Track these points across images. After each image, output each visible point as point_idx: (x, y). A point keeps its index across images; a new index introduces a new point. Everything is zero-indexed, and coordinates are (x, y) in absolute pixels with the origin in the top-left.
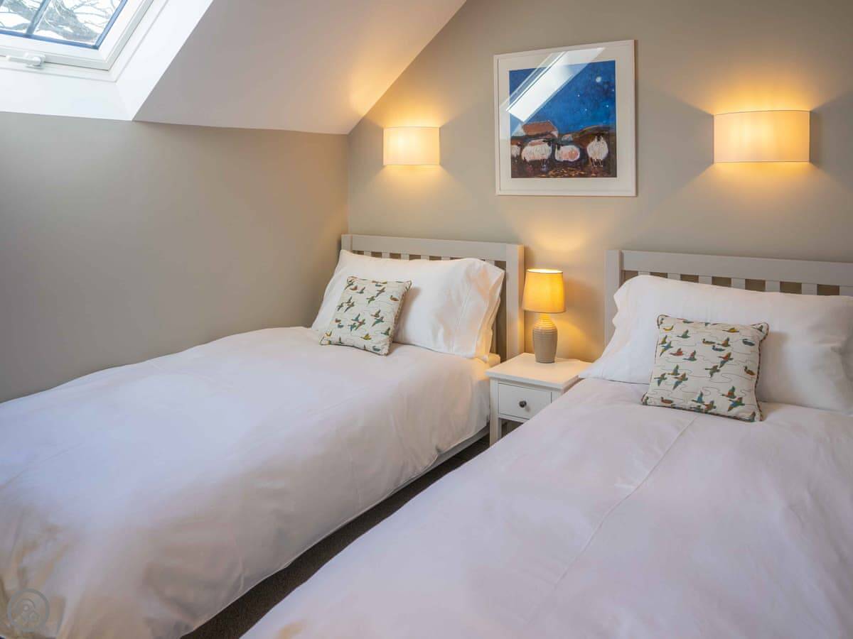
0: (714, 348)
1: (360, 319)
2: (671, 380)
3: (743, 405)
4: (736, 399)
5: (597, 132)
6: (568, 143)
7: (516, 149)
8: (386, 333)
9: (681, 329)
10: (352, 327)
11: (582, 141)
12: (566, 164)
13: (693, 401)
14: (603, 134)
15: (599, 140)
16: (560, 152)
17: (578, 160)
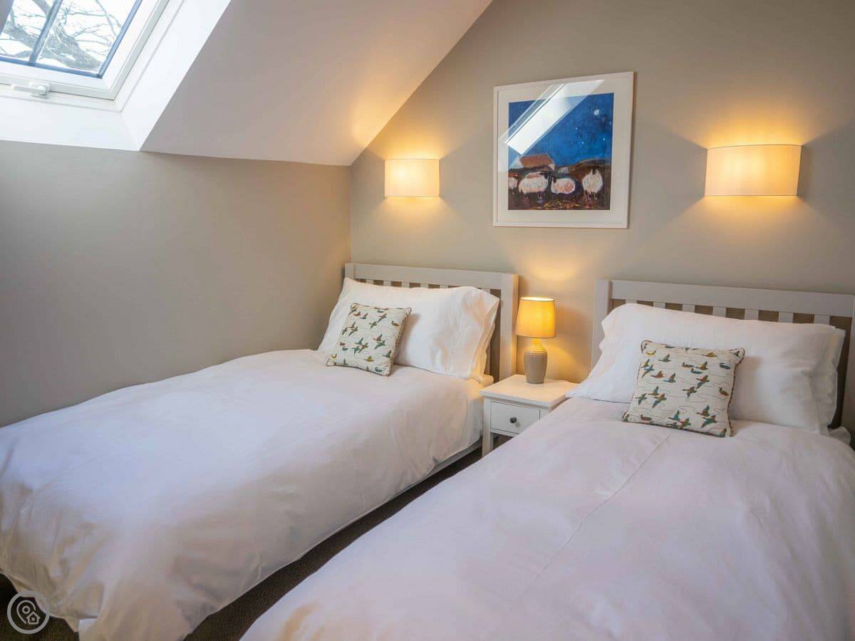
0: (692, 371)
1: (363, 343)
2: (651, 400)
3: (715, 422)
4: (709, 417)
5: (593, 165)
6: (563, 176)
7: (514, 181)
8: (388, 356)
9: (663, 353)
10: (356, 350)
11: (577, 174)
12: (561, 196)
13: (670, 418)
14: (598, 167)
15: (594, 173)
16: (556, 184)
17: (574, 192)
